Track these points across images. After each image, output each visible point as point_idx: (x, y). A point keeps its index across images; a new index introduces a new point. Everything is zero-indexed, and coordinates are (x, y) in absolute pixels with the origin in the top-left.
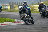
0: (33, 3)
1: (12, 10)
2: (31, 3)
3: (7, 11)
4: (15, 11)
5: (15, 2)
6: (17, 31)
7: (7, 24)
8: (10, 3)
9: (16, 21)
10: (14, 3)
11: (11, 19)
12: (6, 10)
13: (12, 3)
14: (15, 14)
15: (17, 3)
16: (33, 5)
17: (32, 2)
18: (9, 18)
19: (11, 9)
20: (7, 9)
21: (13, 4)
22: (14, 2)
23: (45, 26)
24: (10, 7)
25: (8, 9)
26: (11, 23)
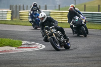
0: (59, 6)
1: (16, 21)
2: (55, 6)
3: (5, 24)
4: (22, 24)
5: (22, 5)
6: (27, 65)
7: (5, 51)
8: (11, 6)
9: (24, 45)
10: (20, 6)
11: (14, 40)
12: (2, 22)
13: (16, 6)
14: (21, 30)
15: (25, 6)
16: (59, 10)
17: (58, 4)
18: (10, 38)
19: (14, 19)
20: (5, 19)
21: (18, 9)
22: (20, 4)
23: (86, 55)
24: (11, 16)
25: (7, 19)
26: (14, 49)
